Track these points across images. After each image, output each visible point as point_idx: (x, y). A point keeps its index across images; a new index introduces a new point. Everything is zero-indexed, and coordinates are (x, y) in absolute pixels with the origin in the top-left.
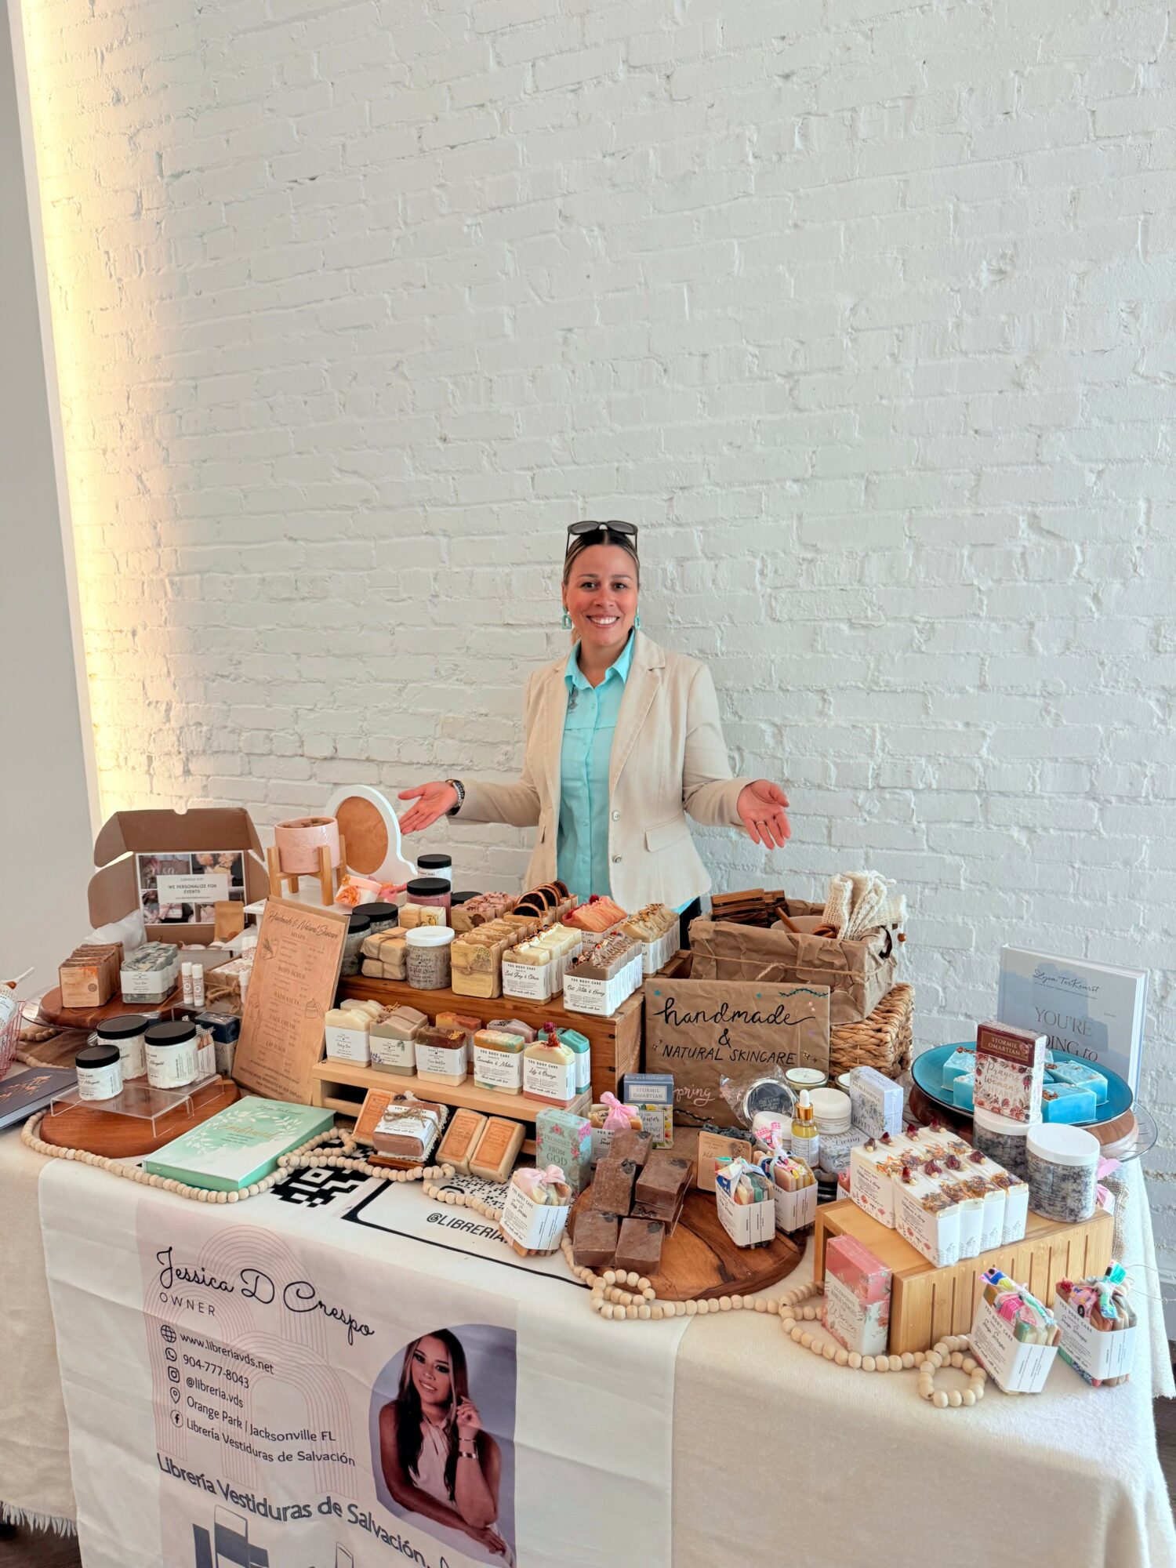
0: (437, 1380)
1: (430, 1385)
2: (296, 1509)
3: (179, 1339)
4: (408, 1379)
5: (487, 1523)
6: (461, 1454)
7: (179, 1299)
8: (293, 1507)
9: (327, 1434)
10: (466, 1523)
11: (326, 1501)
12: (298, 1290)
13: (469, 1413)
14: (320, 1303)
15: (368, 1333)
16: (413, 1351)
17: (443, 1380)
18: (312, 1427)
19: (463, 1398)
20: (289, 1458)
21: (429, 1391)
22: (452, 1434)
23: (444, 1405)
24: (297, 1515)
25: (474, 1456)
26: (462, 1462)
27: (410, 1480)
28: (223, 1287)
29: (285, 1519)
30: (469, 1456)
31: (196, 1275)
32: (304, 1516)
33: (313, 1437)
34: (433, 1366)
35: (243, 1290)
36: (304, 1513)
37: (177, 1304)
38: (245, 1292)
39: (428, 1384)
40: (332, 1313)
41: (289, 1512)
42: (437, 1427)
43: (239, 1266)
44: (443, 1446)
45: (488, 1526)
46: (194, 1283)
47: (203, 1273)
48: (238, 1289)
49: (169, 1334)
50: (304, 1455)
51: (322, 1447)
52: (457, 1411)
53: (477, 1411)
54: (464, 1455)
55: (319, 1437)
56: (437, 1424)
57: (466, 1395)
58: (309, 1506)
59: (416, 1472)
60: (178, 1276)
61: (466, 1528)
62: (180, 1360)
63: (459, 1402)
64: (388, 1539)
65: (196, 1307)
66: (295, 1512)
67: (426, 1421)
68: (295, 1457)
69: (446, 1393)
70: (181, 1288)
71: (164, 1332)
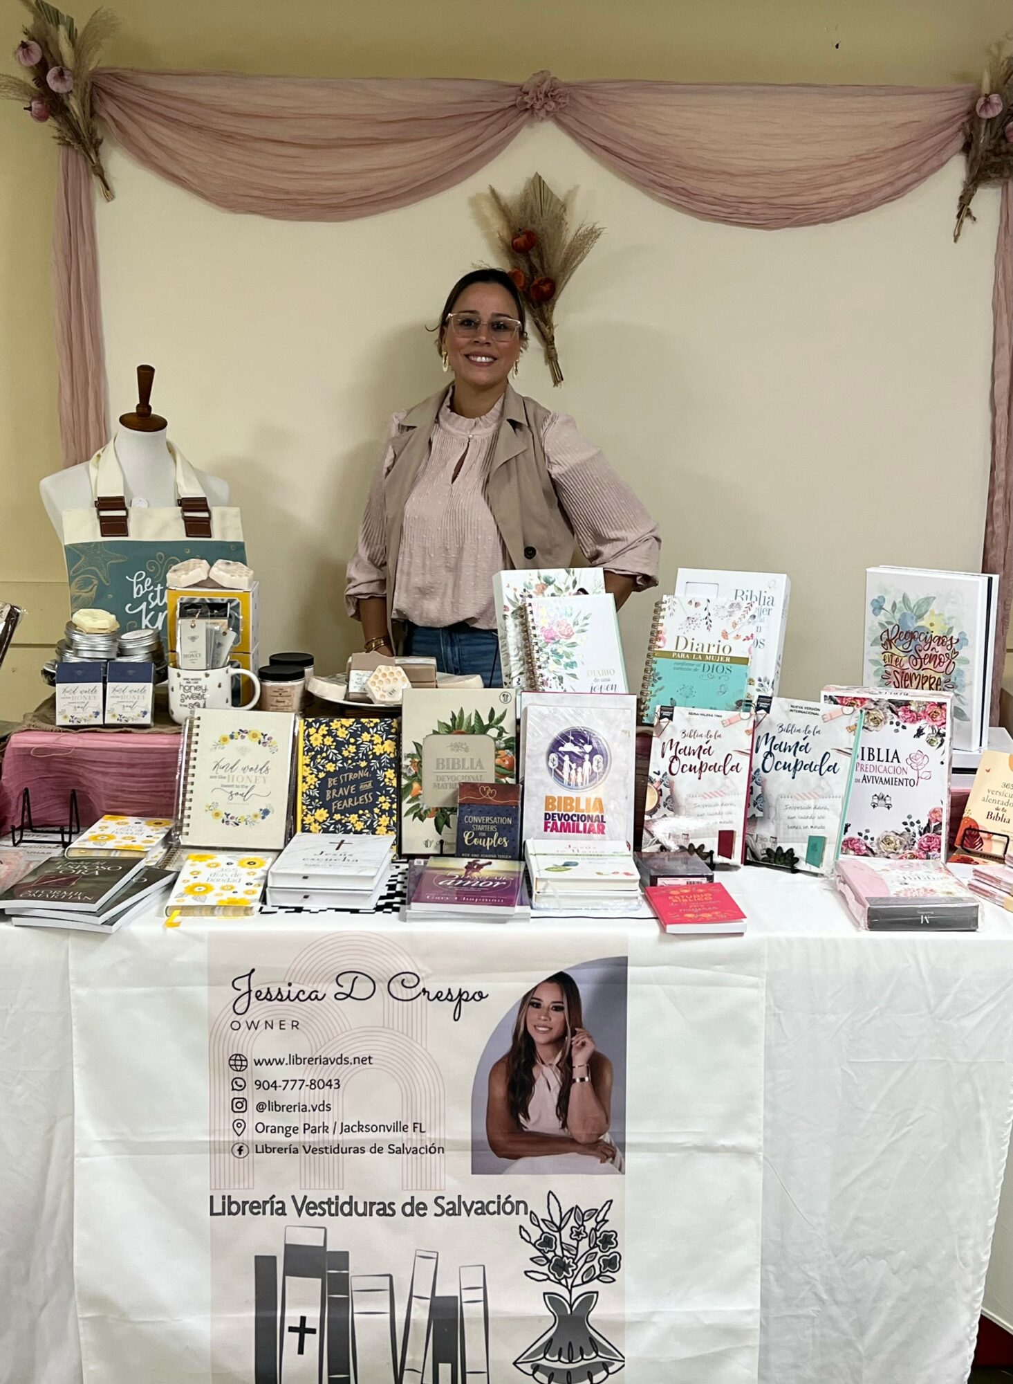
0: (553, 1020)
1: (545, 1027)
2: (381, 1206)
3: (251, 1063)
4: (522, 1029)
5: (600, 1135)
6: (574, 1081)
7: (256, 1022)
8: (379, 1204)
9: (418, 1126)
10: (579, 1143)
11: (410, 1201)
12: (403, 980)
13: (583, 1040)
14: (424, 991)
15: (482, 997)
16: (530, 1001)
17: (557, 1018)
18: (405, 1119)
19: (577, 1029)
20: (380, 1150)
21: (544, 1032)
22: (566, 1067)
23: (558, 1042)
24: (381, 1212)
25: (587, 1079)
26: (575, 1089)
27: (520, 1125)
28: (314, 997)
29: (371, 1215)
30: (582, 1080)
31: (280, 992)
32: (388, 1215)
33: (405, 1129)
34: (548, 1009)
35: (336, 995)
36: (389, 1211)
37: (253, 1028)
38: (338, 996)
39: (543, 1027)
40: (437, 996)
41: (375, 1208)
42: (551, 1065)
43: (335, 971)
44: (556, 1082)
45: (601, 1138)
46: (276, 1002)
47: (288, 988)
48: (331, 995)
49: (238, 1063)
50: (394, 1148)
51: (412, 1139)
52: (572, 1041)
53: (590, 1037)
54: (578, 1080)
55: (410, 1128)
56: (550, 1062)
57: (580, 1026)
58: (394, 1204)
59: (527, 1117)
60: (257, 997)
61: (579, 1148)
62: (251, 1085)
63: (574, 1034)
64: (483, 1209)
65: (276, 1027)
66: (380, 1210)
67: (540, 1063)
68: (386, 1149)
69: (562, 1029)
70: (260, 1010)
71: (232, 1062)
